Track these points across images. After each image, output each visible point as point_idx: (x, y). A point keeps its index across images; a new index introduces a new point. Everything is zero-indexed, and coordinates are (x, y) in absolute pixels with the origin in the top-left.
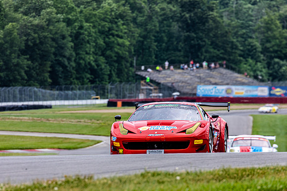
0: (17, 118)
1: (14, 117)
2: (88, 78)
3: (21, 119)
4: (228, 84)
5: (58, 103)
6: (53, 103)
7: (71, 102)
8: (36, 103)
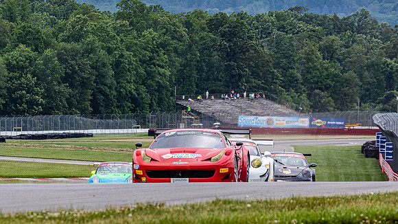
0: (59, 146)
1: (56, 146)
2: (129, 107)
3: (64, 148)
4: (268, 115)
5: (99, 131)
6: (94, 131)
7: (112, 131)
8: (77, 131)
